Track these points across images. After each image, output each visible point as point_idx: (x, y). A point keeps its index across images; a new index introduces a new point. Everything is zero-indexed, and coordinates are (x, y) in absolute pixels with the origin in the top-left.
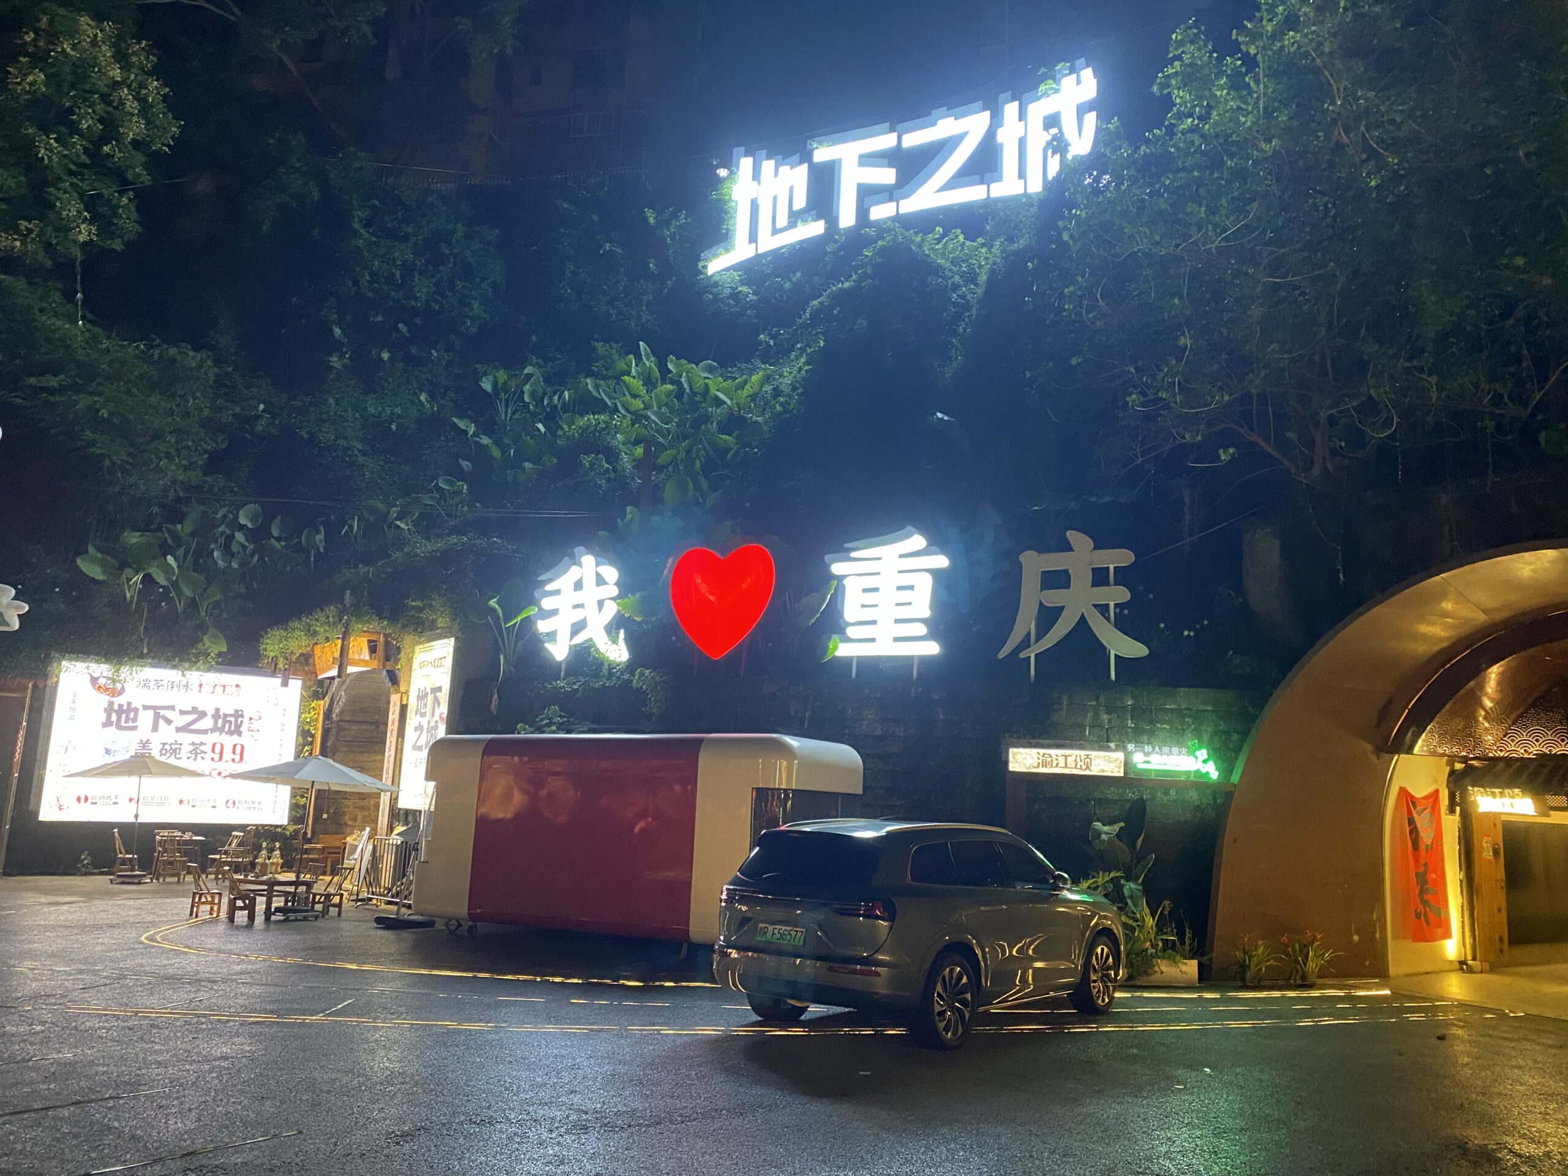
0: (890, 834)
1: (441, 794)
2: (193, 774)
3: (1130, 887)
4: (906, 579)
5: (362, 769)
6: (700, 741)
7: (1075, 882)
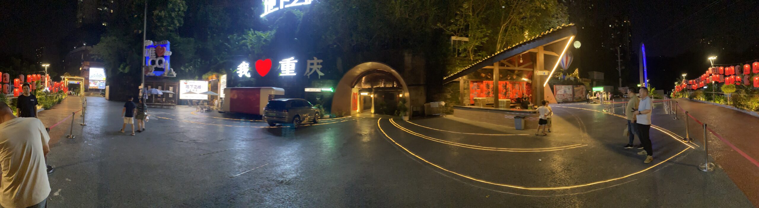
0: (288, 100)
1: (225, 96)
2: (196, 93)
3: (321, 106)
4: (291, 64)
5: (216, 93)
6: (260, 88)
7: (314, 106)
